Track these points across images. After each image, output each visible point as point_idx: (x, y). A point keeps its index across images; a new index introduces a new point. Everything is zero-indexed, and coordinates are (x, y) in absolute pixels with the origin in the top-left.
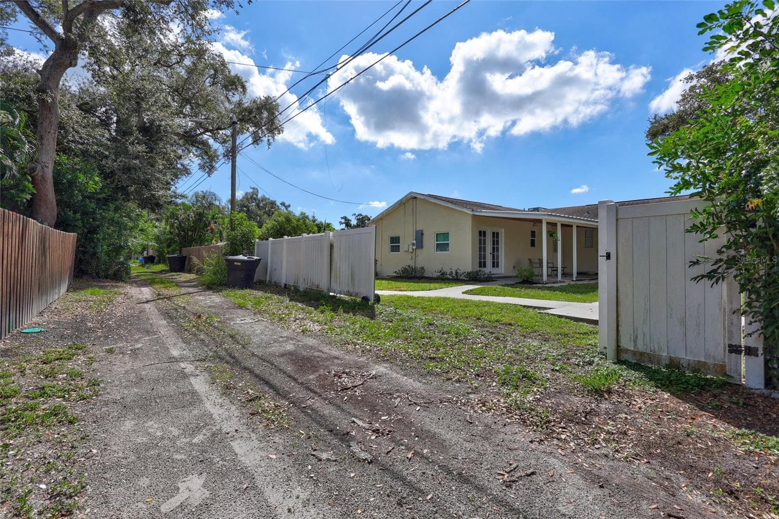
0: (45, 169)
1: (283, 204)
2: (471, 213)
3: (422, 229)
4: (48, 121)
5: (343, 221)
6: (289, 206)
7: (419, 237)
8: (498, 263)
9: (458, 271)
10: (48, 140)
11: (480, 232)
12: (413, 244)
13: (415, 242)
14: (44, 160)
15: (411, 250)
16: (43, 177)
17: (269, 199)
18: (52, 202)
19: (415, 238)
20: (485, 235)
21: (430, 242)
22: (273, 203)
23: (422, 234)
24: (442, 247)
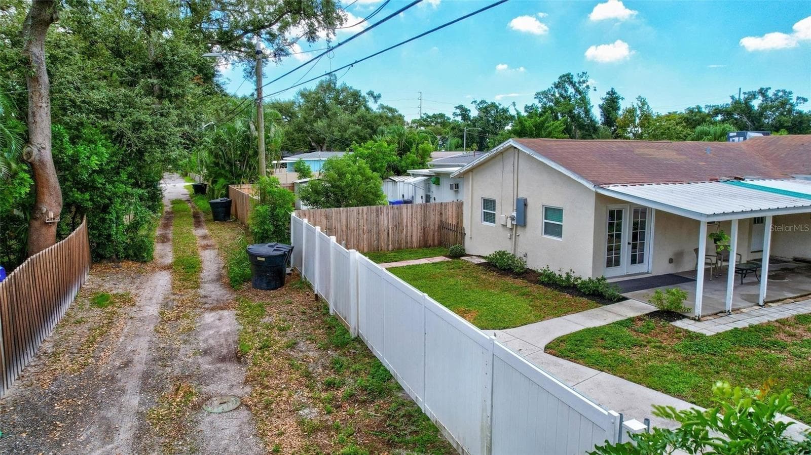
0: (42, 151)
1: (371, 94)
2: (594, 190)
3: (525, 197)
4: (38, 94)
5: (458, 111)
6: (379, 96)
7: (522, 206)
8: (642, 256)
9: (572, 274)
10: (40, 116)
11: (612, 213)
12: (513, 219)
13: (514, 214)
14: (40, 141)
15: (509, 226)
16: (42, 162)
17: (351, 88)
18: (55, 188)
19: (515, 208)
20: (619, 218)
21: (536, 218)
22: (356, 95)
23: (526, 205)
24: (553, 229)
